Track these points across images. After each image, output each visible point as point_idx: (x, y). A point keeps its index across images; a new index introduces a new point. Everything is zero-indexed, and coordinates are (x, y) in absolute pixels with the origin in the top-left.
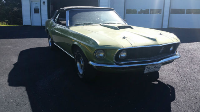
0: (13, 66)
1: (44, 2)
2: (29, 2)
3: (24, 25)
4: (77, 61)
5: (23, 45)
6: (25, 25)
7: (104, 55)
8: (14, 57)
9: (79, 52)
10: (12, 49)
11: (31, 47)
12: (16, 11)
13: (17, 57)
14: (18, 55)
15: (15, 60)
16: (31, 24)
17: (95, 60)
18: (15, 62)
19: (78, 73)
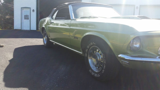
0: (8, 63)
1: (33, 10)
2: (21, 10)
3: (14, 29)
4: (89, 56)
5: (16, 43)
6: (16, 29)
7: (140, 46)
8: (8, 53)
9: (95, 44)
10: (6, 46)
11: (25, 45)
12: (7, 19)
13: (12, 54)
14: (13, 51)
15: (10, 56)
16: (21, 28)
17: (129, 52)
18: (11, 58)
19: (90, 71)
